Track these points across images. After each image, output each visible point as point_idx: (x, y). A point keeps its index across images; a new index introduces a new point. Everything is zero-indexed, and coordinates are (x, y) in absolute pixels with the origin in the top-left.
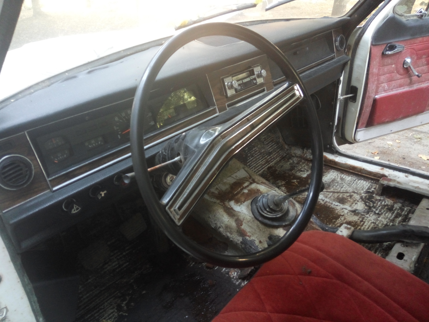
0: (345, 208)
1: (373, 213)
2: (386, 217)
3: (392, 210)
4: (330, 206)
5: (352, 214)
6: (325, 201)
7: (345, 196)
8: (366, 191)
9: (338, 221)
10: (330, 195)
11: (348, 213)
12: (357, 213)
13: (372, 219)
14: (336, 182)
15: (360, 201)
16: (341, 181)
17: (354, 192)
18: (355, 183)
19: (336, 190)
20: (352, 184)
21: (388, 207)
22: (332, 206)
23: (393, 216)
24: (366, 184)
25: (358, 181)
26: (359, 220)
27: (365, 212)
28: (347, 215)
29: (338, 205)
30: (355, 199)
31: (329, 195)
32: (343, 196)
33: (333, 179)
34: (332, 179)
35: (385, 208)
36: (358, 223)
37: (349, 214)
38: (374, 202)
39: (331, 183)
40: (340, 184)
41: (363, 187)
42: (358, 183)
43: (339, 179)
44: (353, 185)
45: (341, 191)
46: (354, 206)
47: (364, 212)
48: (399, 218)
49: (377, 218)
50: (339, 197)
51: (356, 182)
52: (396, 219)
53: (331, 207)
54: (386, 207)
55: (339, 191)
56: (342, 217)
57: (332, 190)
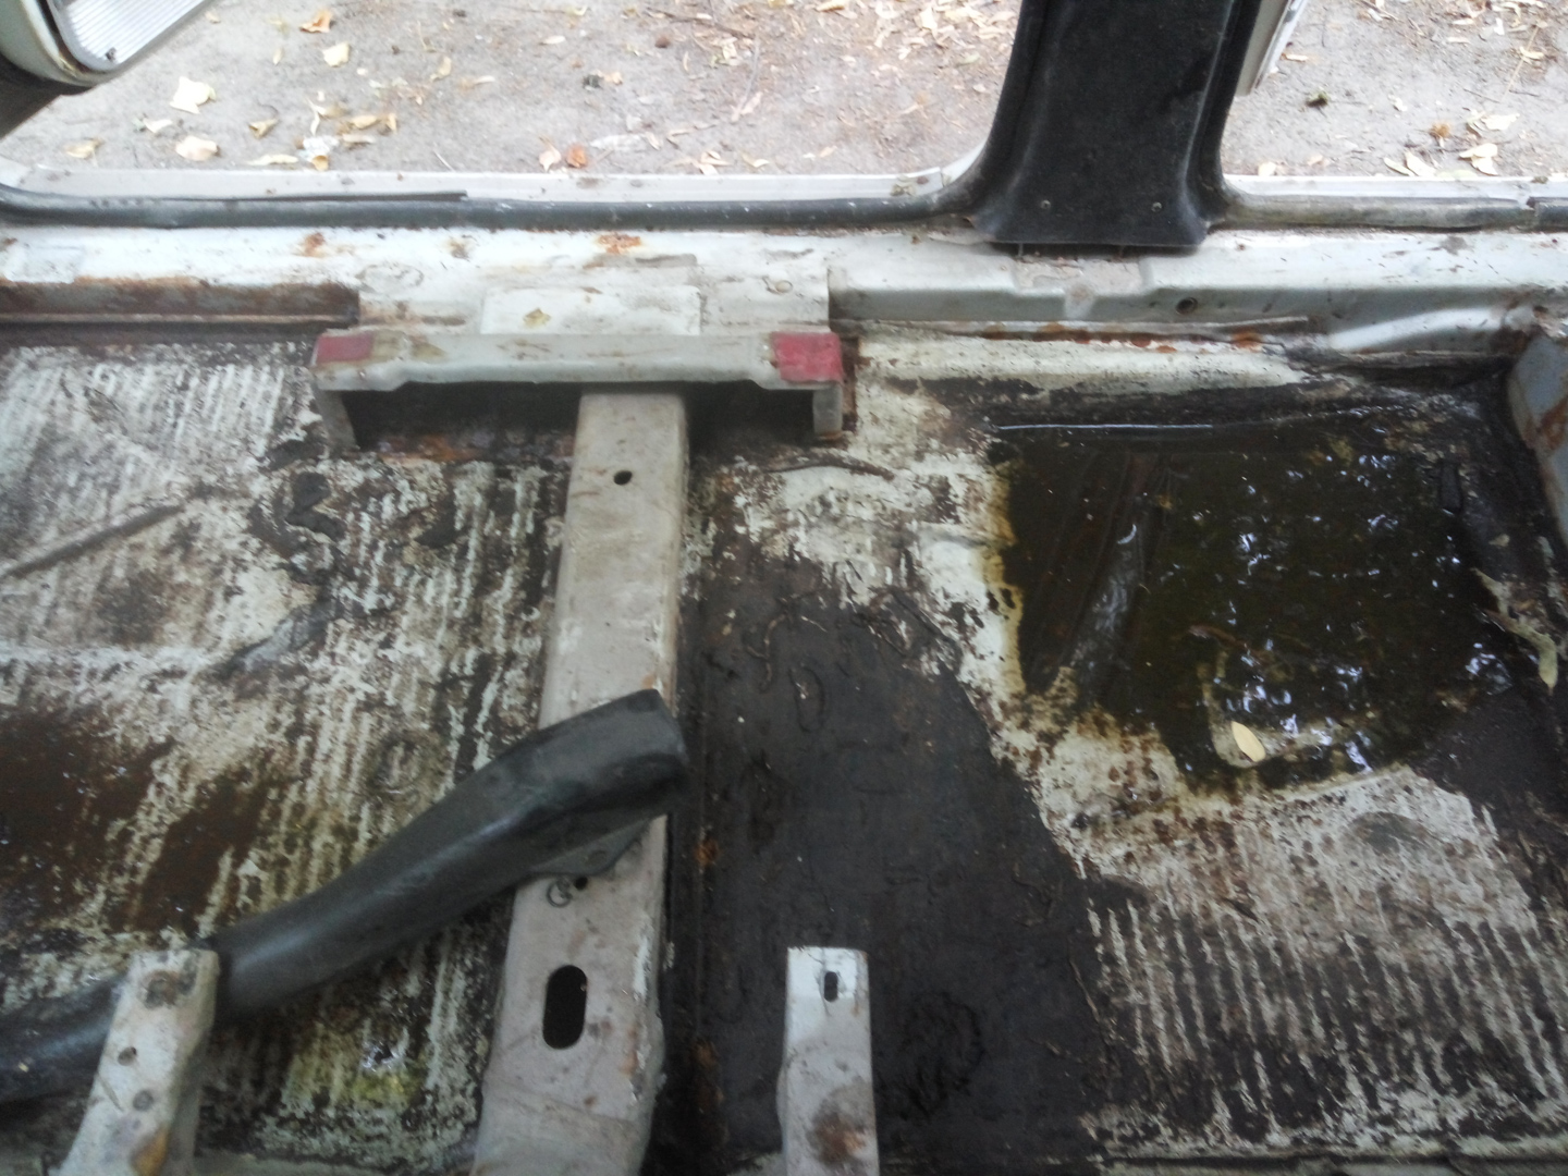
0: (167, 666)
1: (346, 625)
2: (428, 615)
3: (452, 535)
4: (65, 695)
5: (224, 704)
6: (20, 674)
7: (148, 561)
8: (270, 452)
9: (141, 816)
10: (47, 598)
11: (194, 703)
12: (256, 674)
13: (355, 682)
14: (66, 458)
15: (248, 556)
16: (93, 427)
17: (201, 492)
18: (187, 408)
19: (81, 524)
20: (175, 425)
21: (423, 522)
22: (83, 692)
23: (467, 589)
24: (261, 389)
25: (205, 378)
26: (274, 726)
27: (298, 639)
28: (193, 728)
29: (115, 669)
30: (215, 558)
31: (34, 599)
32: (132, 564)
33: (37, 433)
34: (32, 445)
35: (406, 544)
36: (276, 757)
37: (204, 709)
38: (335, 522)
39: (36, 479)
40: (95, 460)
41: (247, 427)
42: (208, 401)
43: (80, 421)
44: (179, 431)
45: (117, 522)
46: (222, 619)
47: (293, 648)
48: (499, 587)
49: (381, 653)
50: (110, 585)
51: (190, 394)
52: (488, 601)
53: (70, 704)
54: (416, 532)
55: (99, 528)
56: (164, 768)
57: (51, 539)
